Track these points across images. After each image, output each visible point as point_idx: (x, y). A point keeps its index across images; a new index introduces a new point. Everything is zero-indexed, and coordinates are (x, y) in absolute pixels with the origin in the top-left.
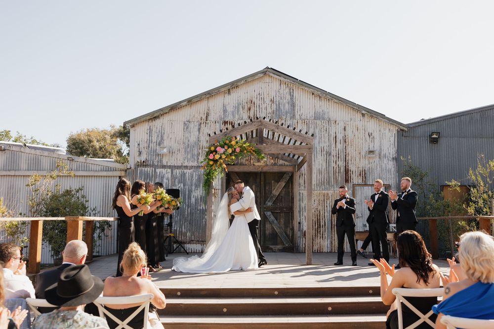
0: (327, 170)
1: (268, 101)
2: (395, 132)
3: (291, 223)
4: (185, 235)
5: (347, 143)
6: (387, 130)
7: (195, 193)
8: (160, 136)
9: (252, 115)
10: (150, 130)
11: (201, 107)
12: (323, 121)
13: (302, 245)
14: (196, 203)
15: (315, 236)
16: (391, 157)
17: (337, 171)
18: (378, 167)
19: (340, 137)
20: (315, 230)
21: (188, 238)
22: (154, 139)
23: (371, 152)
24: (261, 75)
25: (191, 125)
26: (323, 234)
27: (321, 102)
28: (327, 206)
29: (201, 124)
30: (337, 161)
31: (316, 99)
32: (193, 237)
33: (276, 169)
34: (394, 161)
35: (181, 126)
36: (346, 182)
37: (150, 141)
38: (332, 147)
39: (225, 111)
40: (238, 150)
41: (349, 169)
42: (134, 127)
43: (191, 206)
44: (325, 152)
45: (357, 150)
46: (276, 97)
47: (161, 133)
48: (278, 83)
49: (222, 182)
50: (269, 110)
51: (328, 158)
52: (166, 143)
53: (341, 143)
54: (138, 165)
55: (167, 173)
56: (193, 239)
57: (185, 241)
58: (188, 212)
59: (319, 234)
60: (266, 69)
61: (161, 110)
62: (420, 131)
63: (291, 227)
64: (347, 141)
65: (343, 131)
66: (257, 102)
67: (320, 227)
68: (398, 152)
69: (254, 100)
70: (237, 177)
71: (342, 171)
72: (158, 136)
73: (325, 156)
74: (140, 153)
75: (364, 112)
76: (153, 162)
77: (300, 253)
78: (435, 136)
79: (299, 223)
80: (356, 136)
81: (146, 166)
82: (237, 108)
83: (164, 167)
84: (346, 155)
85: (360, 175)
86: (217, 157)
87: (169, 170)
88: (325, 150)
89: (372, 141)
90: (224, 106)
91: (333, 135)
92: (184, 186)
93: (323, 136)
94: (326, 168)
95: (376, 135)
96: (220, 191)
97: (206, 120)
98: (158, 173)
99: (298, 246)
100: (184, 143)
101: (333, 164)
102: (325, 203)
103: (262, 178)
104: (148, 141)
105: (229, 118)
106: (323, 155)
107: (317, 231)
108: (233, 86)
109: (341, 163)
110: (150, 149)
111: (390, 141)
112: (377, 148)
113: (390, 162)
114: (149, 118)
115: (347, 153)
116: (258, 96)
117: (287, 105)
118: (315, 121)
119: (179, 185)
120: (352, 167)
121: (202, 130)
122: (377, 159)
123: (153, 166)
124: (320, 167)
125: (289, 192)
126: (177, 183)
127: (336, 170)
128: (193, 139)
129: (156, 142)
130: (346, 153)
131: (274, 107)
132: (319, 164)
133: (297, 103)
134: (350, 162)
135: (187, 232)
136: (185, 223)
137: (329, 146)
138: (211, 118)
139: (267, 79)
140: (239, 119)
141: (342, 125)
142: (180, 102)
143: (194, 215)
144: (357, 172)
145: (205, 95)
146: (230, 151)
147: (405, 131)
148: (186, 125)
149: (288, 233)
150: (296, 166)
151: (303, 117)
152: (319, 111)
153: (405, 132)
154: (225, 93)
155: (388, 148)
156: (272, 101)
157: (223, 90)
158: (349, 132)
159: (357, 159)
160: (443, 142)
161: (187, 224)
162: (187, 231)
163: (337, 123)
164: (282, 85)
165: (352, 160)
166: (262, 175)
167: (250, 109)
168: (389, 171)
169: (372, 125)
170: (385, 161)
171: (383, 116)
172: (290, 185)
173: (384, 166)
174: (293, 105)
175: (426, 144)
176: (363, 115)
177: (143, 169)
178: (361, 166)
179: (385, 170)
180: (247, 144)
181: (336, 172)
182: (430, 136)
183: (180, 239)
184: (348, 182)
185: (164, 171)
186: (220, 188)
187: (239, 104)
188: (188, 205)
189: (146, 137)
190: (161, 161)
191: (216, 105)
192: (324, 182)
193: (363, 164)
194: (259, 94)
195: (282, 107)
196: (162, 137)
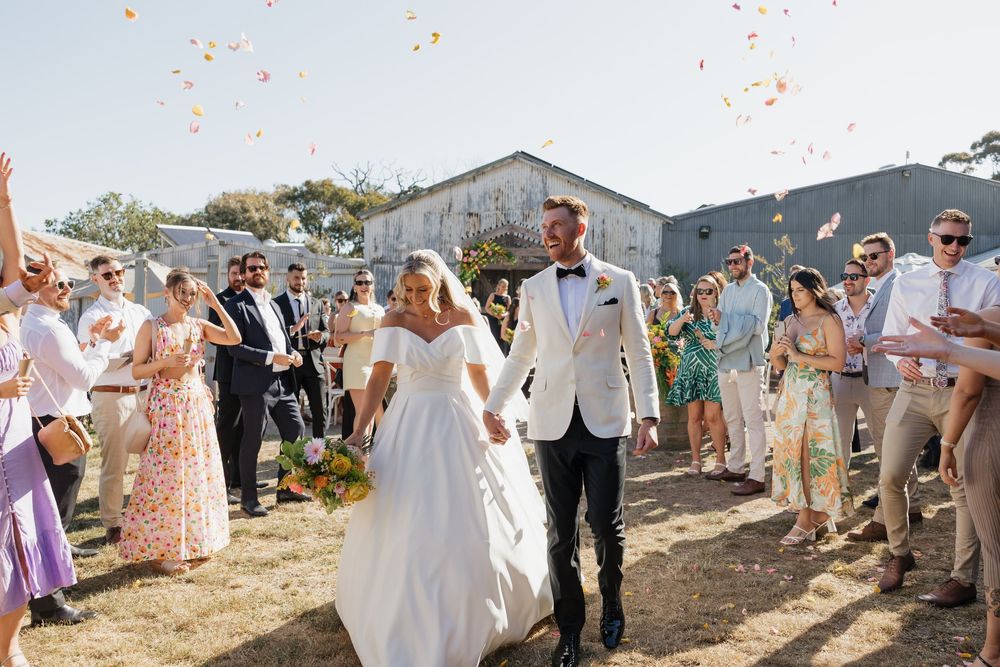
1: (517, 189)
2: (660, 225)
5: (606, 238)
6: (651, 224)
8: (398, 229)
9: (500, 206)
10: (387, 223)
11: (443, 197)
16: (655, 253)
18: (640, 264)
19: (598, 231)
22: (392, 233)
23: (631, 248)
24: (510, 160)
25: (433, 217)
27: (578, 191)
29: (443, 215)
31: (571, 186)
33: (527, 267)
34: (658, 258)
35: (421, 219)
37: (387, 235)
38: (589, 243)
39: (470, 201)
40: (490, 253)
45: (617, 246)
46: (527, 185)
47: (399, 226)
48: (529, 169)
50: (519, 200)
52: (404, 237)
53: (598, 238)
54: (374, 262)
60: (518, 154)
62: (688, 224)
64: (605, 235)
65: (601, 224)
66: (506, 191)
68: (662, 248)
69: (503, 188)
72: (395, 229)
74: (376, 248)
75: (625, 203)
76: (391, 259)
78: (705, 230)
80: (617, 230)
81: (383, 263)
82: (484, 197)
84: (604, 252)
86: (471, 260)
89: (633, 236)
90: (469, 195)
95: (639, 229)
97: (449, 212)
100: (424, 237)
104: (385, 235)
105: (474, 210)
108: (478, 173)
110: (387, 243)
111: (654, 236)
112: (638, 244)
113: (653, 259)
114: (384, 209)
115: (605, 249)
116: (507, 184)
117: (539, 195)
121: (444, 222)
122: (639, 256)
123: (390, 262)
128: (434, 232)
129: (394, 236)
131: (525, 196)
138: (455, 209)
139: (517, 165)
140: (485, 211)
141: (600, 218)
145: (448, 183)
146: (483, 254)
147: (672, 224)
148: (427, 217)
153: (672, 226)
154: (469, 180)
155: (652, 244)
156: (522, 190)
157: (468, 177)
158: (609, 227)
159: (617, 256)
160: (714, 237)
163: (595, 215)
164: (534, 171)
165: (611, 258)
167: (497, 199)
168: (652, 269)
169: (634, 217)
170: (648, 258)
171: (646, 207)
173: (646, 264)
175: (695, 239)
176: (625, 206)
177: (380, 266)
179: (647, 269)
180: (499, 247)
182: (700, 229)
187: (485, 194)
189: (381, 231)
190: (400, 257)
191: (460, 194)
193: (623, 261)
194: (508, 181)
195: (533, 197)
196: (400, 231)
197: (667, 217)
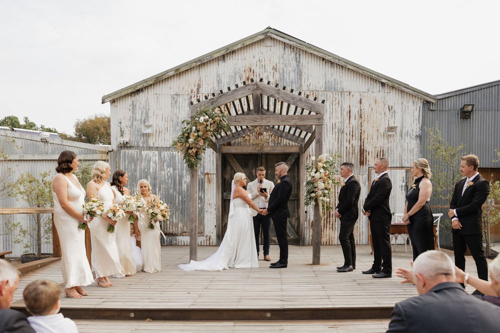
0: (338, 150)
1: (269, 69)
2: (421, 104)
3: (296, 212)
4: (177, 225)
5: (363, 119)
6: (411, 102)
7: (187, 178)
8: (144, 113)
10: (134, 106)
11: (191, 78)
12: (334, 93)
13: (309, 237)
14: (187, 190)
15: (324, 226)
16: (415, 134)
17: (351, 152)
18: (399, 146)
19: (355, 111)
20: (324, 220)
21: (180, 229)
22: (138, 117)
23: (391, 129)
24: (261, 37)
25: (181, 99)
26: (332, 225)
27: (332, 70)
29: (191, 97)
30: (351, 140)
31: (327, 66)
32: (185, 228)
33: (279, 150)
34: (418, 139)
35: (169, 100)
36: (360, 165)
37: (133, 119)
38: (345, 124)
39: (219, 82)
41: (365, 149)
42: (114, 102)
43: (182, 193)
44: (336, 130)
45: (375, 127)
46: (279, 63)
47: (146, 109)
48: (282, 47)
49: (217, 165)
50: (271, 80)
51: (340, 137)
52: (152, 121)
53: (355, 119)
54: (121, 147)
55: (154, 155)
56: (185, 231)
57: (177, 233)
58: (179, 201)
59: (328, 225)
60: (267, 30)
61: (145, 81)
62: (449, 104)
63: (296, 217)
64: (362, 116)
65: (358, 104)
66: (257, 70)
67: (330, 217)
68: (422, 129)
69: (253, 68)
70: (235, 160)
71: (356, 151)
72: (142, 113)
73: (337, 133)
74: (123, 133)
75: (383, 81)
76: (138, 143)
77: (306, 245)
78: (467, 109)
79: (306, 212)
80: (374, 110)
81: (130, 147)
82: (234, 77)
83: (150, 148)
84: (361, 133)
85: (377, 156)
87: (157, 152)
88: (337, 127)
89: (392, 116)
90: (218, 76)
91: (347, 109)
92: (174, 170)
93: (334, 109)
94: (338, 148)
95: (398, 108)
96: (215, 176)
97: (197, 94)
98: (144, 156)
99: (304, 238)
100: (172, 121)
101: (346, 144)
103: (264, 161)
104: (132, 119)
106: (334, 133)
107: (327, 222)
108: (227, 53)
109: (356, 143)
110: (134, 128)
111: (414, 116)
112: (398, 124)
113: (412, 140)
114: (130, 91)
115: (363, 131)
116: (258, 63)
117: (292, 73)
118: (326, 92)
119: (169, 170)
120: (368, 147)
122: (398, 137)
123: (138, 147)
124: (331, 147)
125: (294, 176)
126: (165, 168)
127: (349, 150)
129: (141, 120)
130: (361, 130)
131: (277, 76)
132: (330, 144)
133: (305, 71)
134: (366, 141)
135: (179, 223)
136: (176, 212)
137: (341, 122)
138: (203, 90)
139: (269, 42)
141: (357, 97)
142: (167, 72)
143: (186, 204)
144: (373, 153)
145: (196, 62)
147: (432, 103)
148: (175, 97)
149: (294, 223)
150: (303, 146)
151: (311, 88)
152: (330, 81)
153: (433, 105)
154: (219, 60)
155: (411, 124)
156: (275, 69)
158: (365, 105)
159: (375, 138)
160: (476, 116)
161: (178, 213)
162: (178, 221)
163: (351, 94)
164: (286, 49)
165: (369, 139)
166: (264, 156)
167: (248, 79)
168: (412, 151)
169: (393, 98)
170: (408, 139)
171: (406, 86)
172: (296, 169)
173: (405, 145)
174: (300, 74)
175: (456, 119)
176: (382, 85)
177: (127, 151)
178: (378, 146)
179: (406, 151)
181: (349, 153)
182: (462, 109)
183: (171, 230)
184: (363, 165)
185: (151, 153)
186: (215, 172)
187: (236, 73)
188: (179, 192)
189: (128, 114)
190: (147, 142)
191: (208, 75)
193: (381, 143)
194: (259, 60)
195: (286, 76)
196: (147, 114)
197: (427, 95)
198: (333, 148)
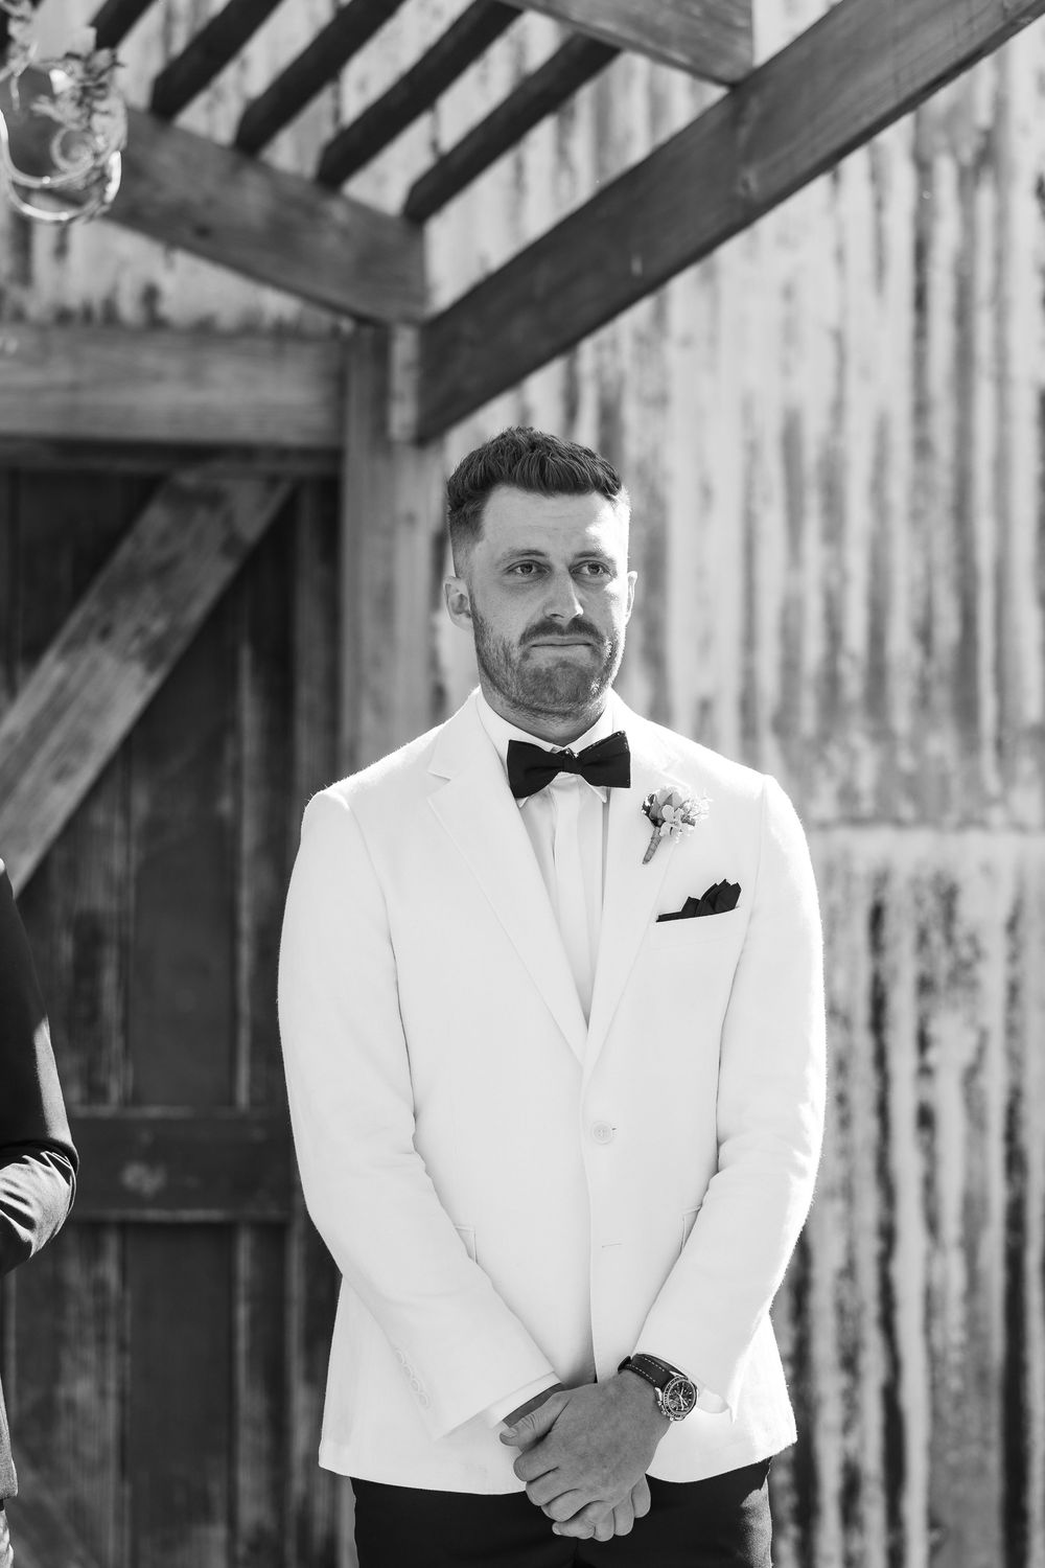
0: (922, 448)
3: (250, 1440)
28: (926, 1118)
63: (252, 1512)
94: (921, 409)
102: (903, 1060)
124: (812, 389)
125: (223, 837)
132: (789, 333)
150: (405, 346)
172: (250, 713)
192: (877, 671)
198: (838, 409)
